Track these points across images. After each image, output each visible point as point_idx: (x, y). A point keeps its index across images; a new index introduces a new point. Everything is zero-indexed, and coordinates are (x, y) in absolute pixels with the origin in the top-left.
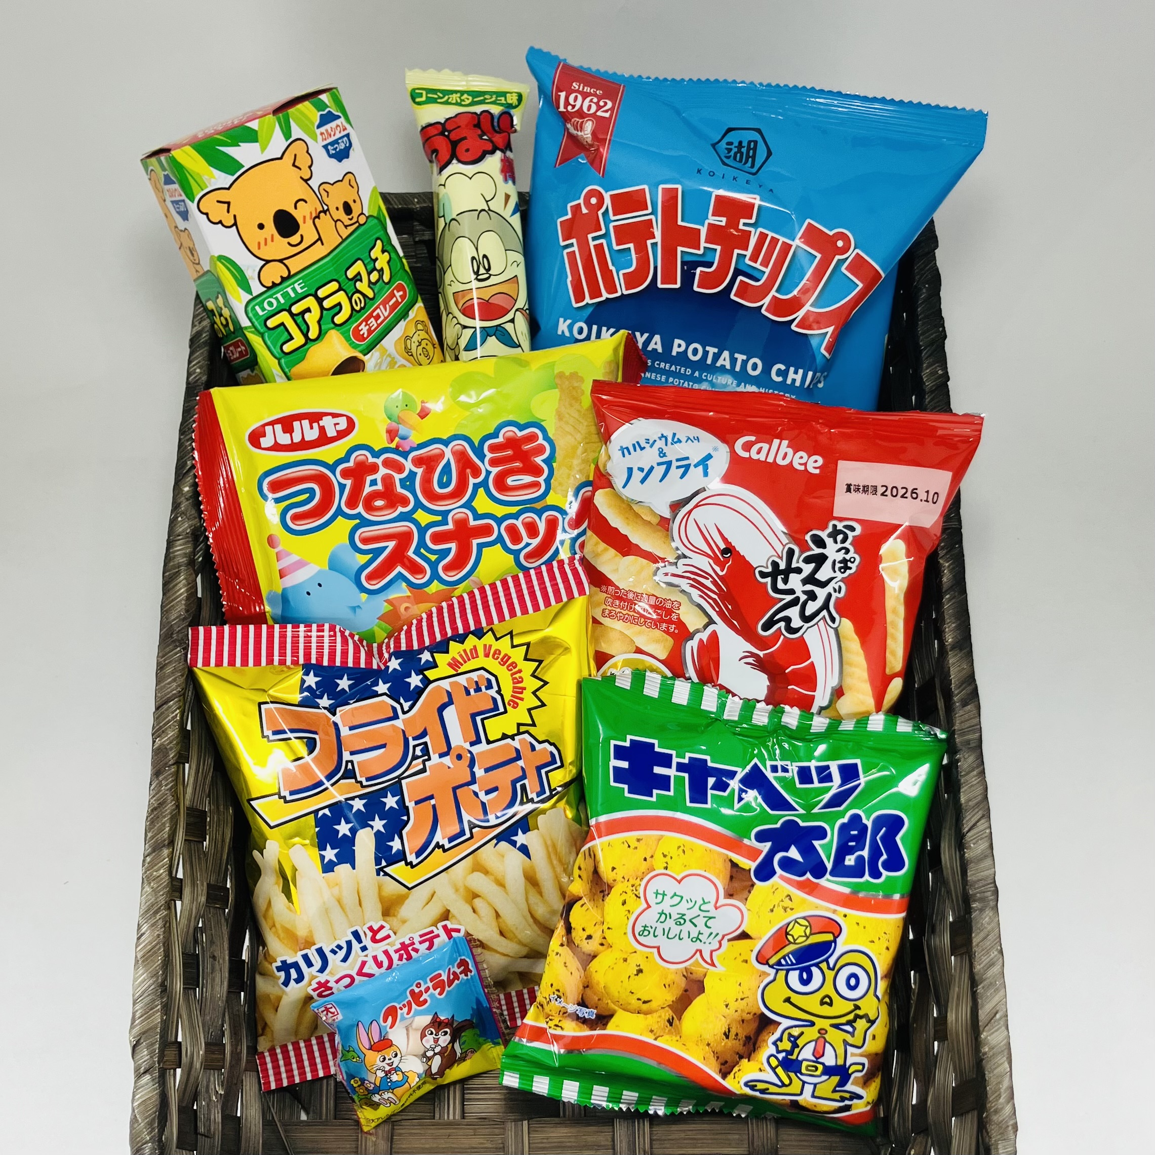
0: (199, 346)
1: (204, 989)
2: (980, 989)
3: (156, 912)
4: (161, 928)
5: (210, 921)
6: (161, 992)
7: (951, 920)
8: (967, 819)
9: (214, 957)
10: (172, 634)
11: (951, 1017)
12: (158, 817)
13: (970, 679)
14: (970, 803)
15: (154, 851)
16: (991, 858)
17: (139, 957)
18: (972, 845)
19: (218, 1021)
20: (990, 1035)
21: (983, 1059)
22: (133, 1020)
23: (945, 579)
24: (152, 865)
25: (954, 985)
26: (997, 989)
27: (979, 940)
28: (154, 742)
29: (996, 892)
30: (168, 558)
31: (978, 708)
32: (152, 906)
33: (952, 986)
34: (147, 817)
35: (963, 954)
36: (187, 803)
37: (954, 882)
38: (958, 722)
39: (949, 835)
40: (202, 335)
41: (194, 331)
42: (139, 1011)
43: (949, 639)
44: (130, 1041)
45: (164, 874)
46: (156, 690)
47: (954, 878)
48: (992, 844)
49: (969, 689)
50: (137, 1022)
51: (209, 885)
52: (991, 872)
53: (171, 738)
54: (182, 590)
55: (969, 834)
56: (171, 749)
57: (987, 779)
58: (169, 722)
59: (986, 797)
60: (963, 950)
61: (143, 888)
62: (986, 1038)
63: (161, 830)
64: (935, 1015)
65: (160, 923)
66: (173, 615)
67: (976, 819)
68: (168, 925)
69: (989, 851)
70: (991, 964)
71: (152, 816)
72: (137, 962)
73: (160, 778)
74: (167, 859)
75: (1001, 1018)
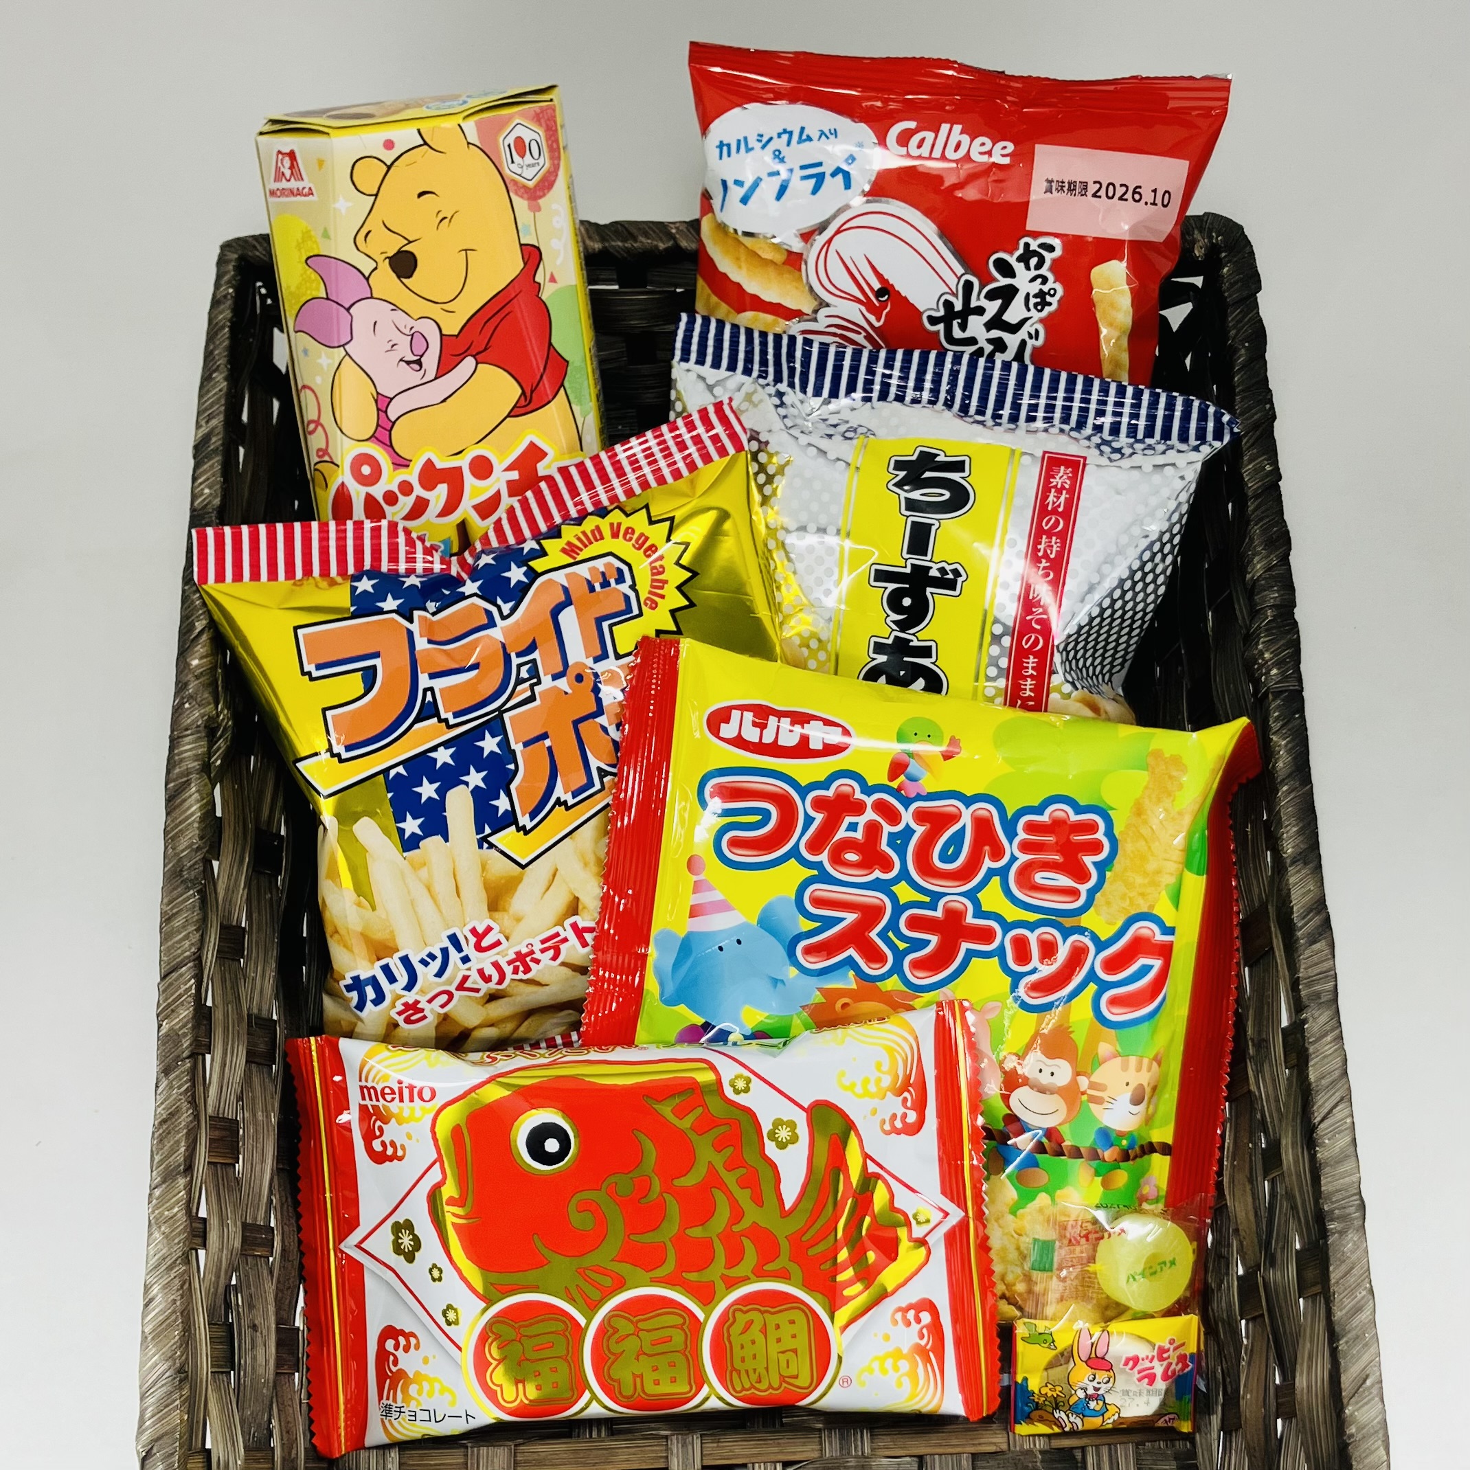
0: (205, 457)
1: (242, 1373)
2: (1342, 1345)
3: (170, 1268)
4: (178, 1290)
5: (247, 1276)
6: (181, 1381)
7: (1298, 1246)
8: (1320, 1103)
9: (254, 1327)
10: (181, 871)
11: (1301, 1382)
12: (169, 1133)
13: (1320, 906)
14: (1323, 1082)
15: (164, 1182)
16: (1354, 1158)
17: (147, 1330)
18: (1327, 1141)
19: (263, 1415)
20: (1357, 1410)
21: (1349, 1444)
22: (142, 1421)
23: (1280, 764)
24: (162, 1200)
25: (1304, 1340)
26: (1366, 1345)
27: (1337, 1277)
28: (160, 1026)
29: (1362, 1206)
30: (171, 763)
31: (1332, 945)
32: (164, 1259)
33: (1301, 1341)
34: (153, 1133)
35: (1316, 1295)
36: (210, 1111)
37: (1302, 1194)
38: (1302, 967)
39: (1293, 1126)
40: (210, 439)
41: (200, 435)
42: (151, 1409)
43: (1289, 848)
44: (138, 1452)
45: (179, 1215)
46: (161, 951)
47: (1301, 1188)
48: (1354, 1139)
49: (1317, 920)
50: (148, 1423)
51: (245, 1226)
52: (1354, 1178)
53: (185, 1020)
54: (193, 807)
55: (1322, 1126)
56: (185, 1035)
57: (1345, 1047)
58: (180, 996)
59: (1345, 1073)
60: (1318, 1289)
61: (150, 1234)
62: (1351, 1415)
63: (173, 1151)
64: (1277, 1382)
65: (177, 1282)
66: (183, 843)
67: (1332, 1104)
68: (186, 1286)
69: (1352, 1149)
70: (1358, 1309)
71: (161, 1131)
72: (144, 1338)
73: (172, 1076)
74: (183, 1192)
75: (1373, 1385)
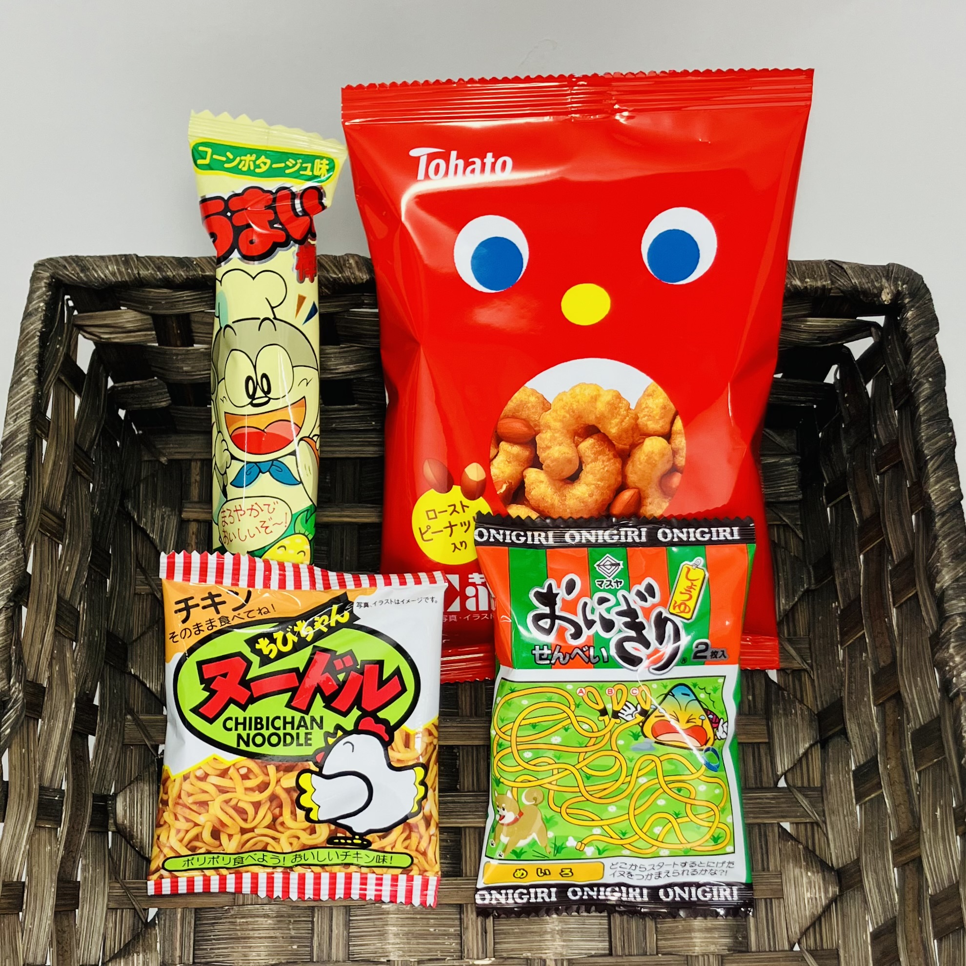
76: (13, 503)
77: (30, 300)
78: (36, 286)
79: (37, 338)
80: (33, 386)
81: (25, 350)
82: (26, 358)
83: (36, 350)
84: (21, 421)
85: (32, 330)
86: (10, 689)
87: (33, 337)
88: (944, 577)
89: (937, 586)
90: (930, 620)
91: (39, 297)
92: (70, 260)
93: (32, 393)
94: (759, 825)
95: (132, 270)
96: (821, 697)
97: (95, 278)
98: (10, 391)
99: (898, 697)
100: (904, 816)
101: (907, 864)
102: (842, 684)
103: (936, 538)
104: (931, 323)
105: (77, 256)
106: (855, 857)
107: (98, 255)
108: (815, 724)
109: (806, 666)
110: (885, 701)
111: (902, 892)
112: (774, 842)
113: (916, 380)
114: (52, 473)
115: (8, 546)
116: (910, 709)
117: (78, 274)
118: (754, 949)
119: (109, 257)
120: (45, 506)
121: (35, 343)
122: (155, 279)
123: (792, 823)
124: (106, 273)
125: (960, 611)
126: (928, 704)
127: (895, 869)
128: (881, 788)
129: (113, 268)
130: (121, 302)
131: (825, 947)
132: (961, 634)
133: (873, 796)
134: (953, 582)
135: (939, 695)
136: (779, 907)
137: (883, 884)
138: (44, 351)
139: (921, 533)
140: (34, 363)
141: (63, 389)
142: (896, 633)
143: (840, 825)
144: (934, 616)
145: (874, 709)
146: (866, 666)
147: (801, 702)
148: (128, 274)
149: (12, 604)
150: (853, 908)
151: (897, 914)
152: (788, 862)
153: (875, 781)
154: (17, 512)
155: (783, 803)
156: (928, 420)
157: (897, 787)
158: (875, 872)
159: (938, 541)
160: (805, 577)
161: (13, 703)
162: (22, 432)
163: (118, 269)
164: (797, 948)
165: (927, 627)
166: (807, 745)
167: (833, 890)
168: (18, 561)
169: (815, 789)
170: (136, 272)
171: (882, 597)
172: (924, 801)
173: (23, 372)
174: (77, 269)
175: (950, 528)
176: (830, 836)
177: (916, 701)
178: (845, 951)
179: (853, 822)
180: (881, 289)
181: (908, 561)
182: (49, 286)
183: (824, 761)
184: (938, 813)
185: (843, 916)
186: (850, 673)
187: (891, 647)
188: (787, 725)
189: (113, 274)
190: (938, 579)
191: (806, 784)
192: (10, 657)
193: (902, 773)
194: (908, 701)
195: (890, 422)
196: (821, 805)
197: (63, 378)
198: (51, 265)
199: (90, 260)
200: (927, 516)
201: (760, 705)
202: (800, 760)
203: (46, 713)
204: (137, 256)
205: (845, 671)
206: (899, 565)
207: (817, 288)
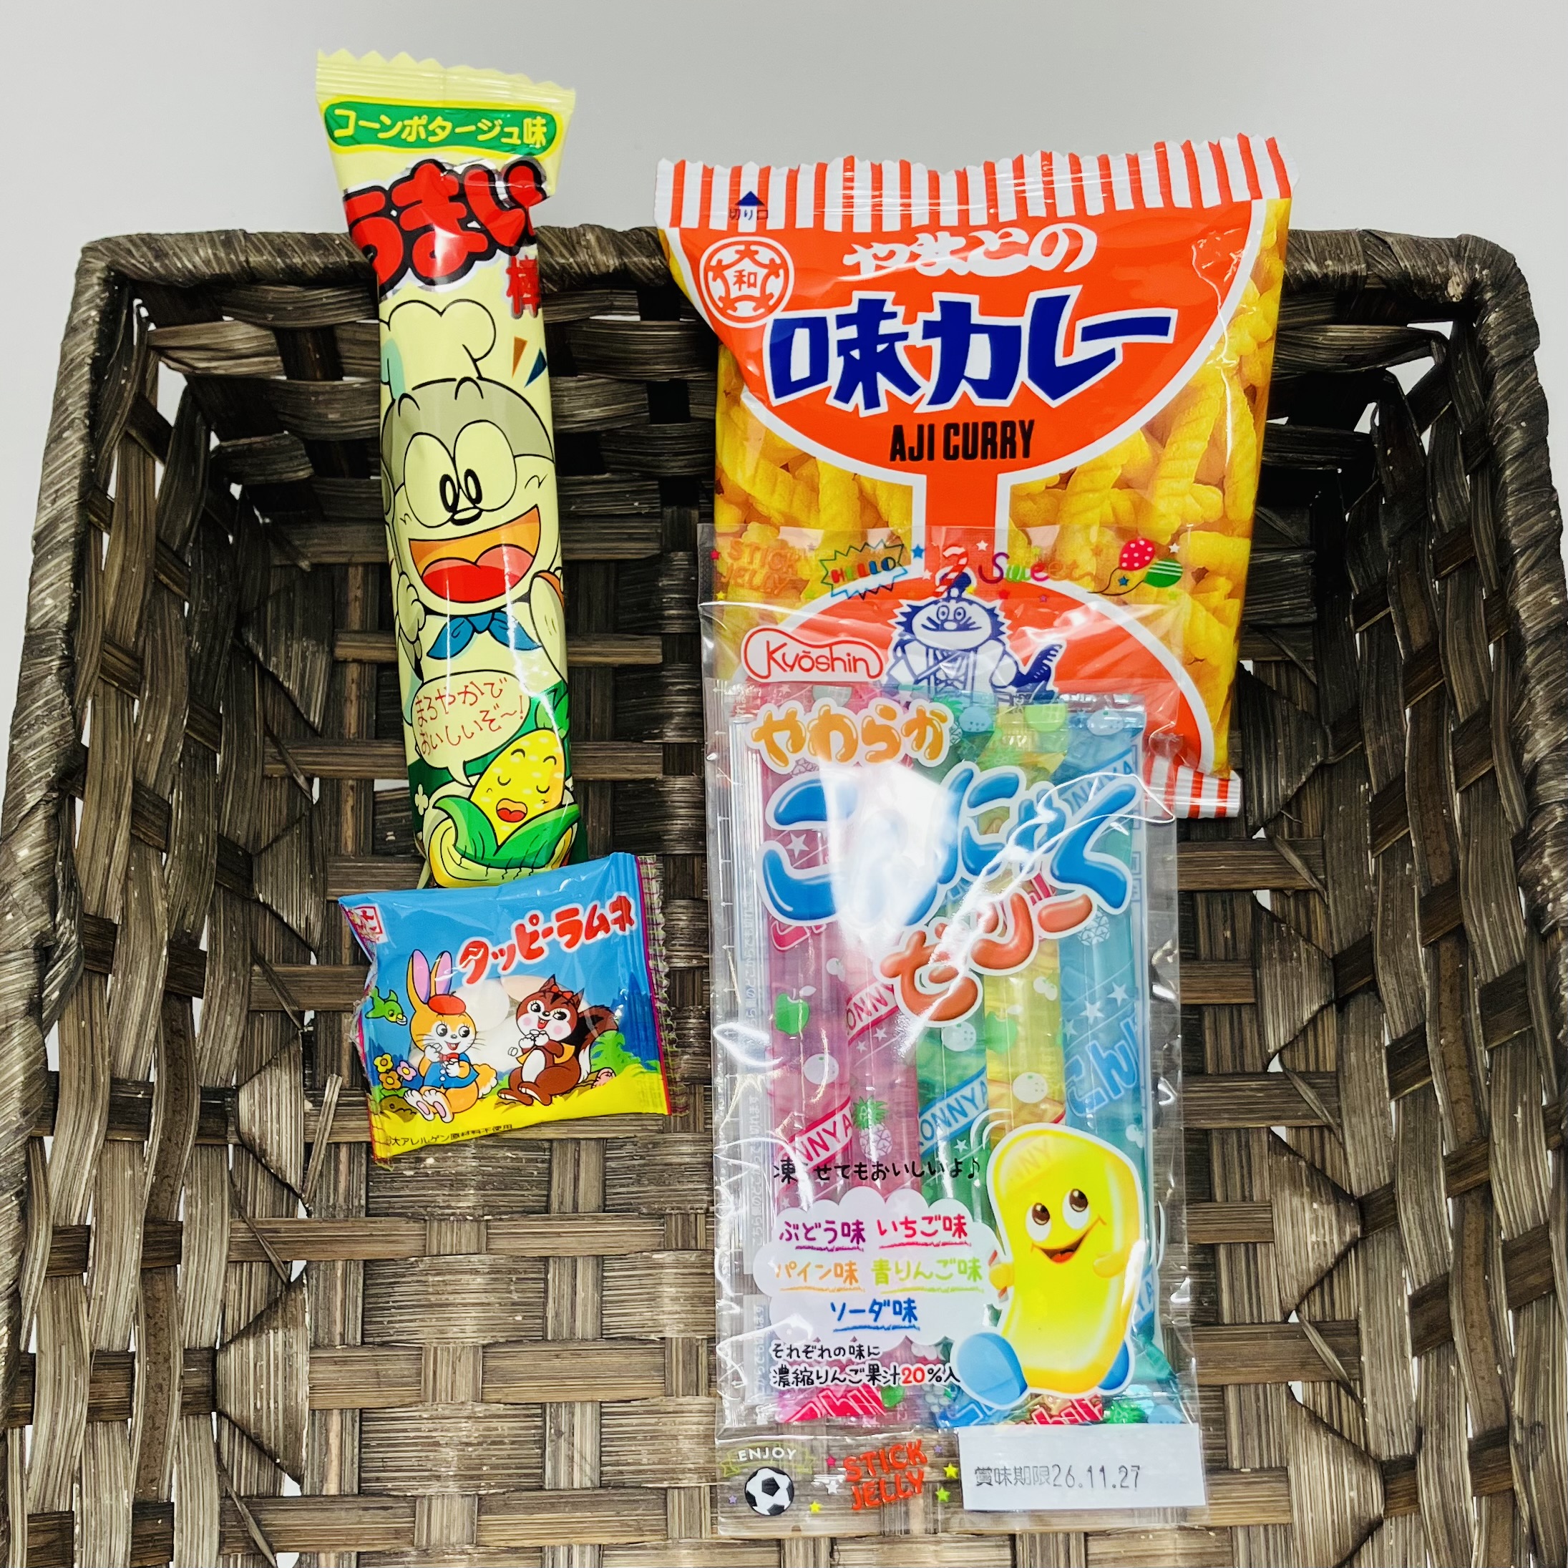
76: (51, 633)
77: (75, 307)
78: (83, 283)
79: (86, 368)
80: (82, 446)
81: (67, 388)
82: (69, 401)
83: (86, 388)
84: (62, 502)
85: (79, 354)
86: (55, 928)
87: (81, 365)
88: (1537, 743)
89: (1527, 757)
90: (1514, 811)
91: (89, 301)
92: (139, 242)
93: (81, 456)
94: (1238, 1130)
95: (237, 256)
96: (1339, 933)
97: (178, 269)
98: (46, 454)
99: (1460, 934)
100: (1465, 1118)
101: (1468, 1192)
102: (1372, 913)
103: (1526, 680)
104: (1528, 332)
105: (149, 235)
106: (1388, 1181)
107: (183, 231)
108: (1329, 975)
109: (1316, 885)
110: (1440, 938)
111: (1458, 1234)
112: (1262, 1157)
113: (1500, 425)
114: (119, 586)
115: (46, 703)
116: (1478, 952)
117: (150, 263)
118: (1226, 1320)
119: (201, 236)
120: (108, 639)
121: (83, 376)
122: (276, 271)
123: (1290, 1127)
124: (198, 261)
125: (1562, 797)
126: (1506, 944)
127: (1450, 1200)
128: (1430, 1074)
129: (206, 252)
130: (224, 308)
131: (1338, 1317)
132: (1563, 834)
133: (1417, 1086)
134: (1552, 752)
135: (1525, 930)
136: (1268, 1255)
137: (1429, 1223)
138: (99, 389)
139: (1502, 673)
140: (82, 408)
141: (133, 449)
142: (1459, 832)
143: (1364, 1131)
144: (1521, 805)
145: (1422, 951)
146: (1410, 884)
147: (1308, 940)
148: (231, 262)
149: (55, 795)
150: (1381, 1256)
151: (1450, 1268)
152: (1282, 1190)
153: (1421, 1063)
154: (61, 648)
155: (1276, 1096)
156: (1519, 490)
157: (1455, 1073)
158: (1418, 1204)
159: (1530, 686)
160: (1318, 743)
161: (63, 951)
162: (65, 521)
163: (215, 255)
164: (1294, 1318)
165: (1508, 823)
166: (1316, 1007)
167: (1352, 1230)
168: (62, 727)
169: (1325, 1075)
170: (242, 258)
171: (1440, 775)
172: (1497, 1095)
173: (66, 424)
174: (149, 254)
175: (1548, 666)
176: (1349, 1149)
177: (1489, 940)
178: (1369, 1326)
179: (1385, 1127)
180: (1446, 278)
181: (1481, 718)
182: (106, 283)
183: (1342, 1030)
184: (1519, 1115)
185: (1367, 1270)
186: (1385, 896)
187: (1451, 853)
188: (1284, 976)
189: (207, 262)
190: (1528, 747)
191: (1312, 1068)
192: (54, 879)
193: (1463, 1053)
194: (1475, 939)
195: (1459, 495)
196: (1335, 1099)
197: (134, 433)
198: (107, 248)
199: (169, 239)
200: (1514, 646)
201: (1242, 946)
202: (1304, 1031)
203: (118, 964)
204: (245, 233)
205: (1377, 891)
206: (1467, 722)
207: (1344, 276)
